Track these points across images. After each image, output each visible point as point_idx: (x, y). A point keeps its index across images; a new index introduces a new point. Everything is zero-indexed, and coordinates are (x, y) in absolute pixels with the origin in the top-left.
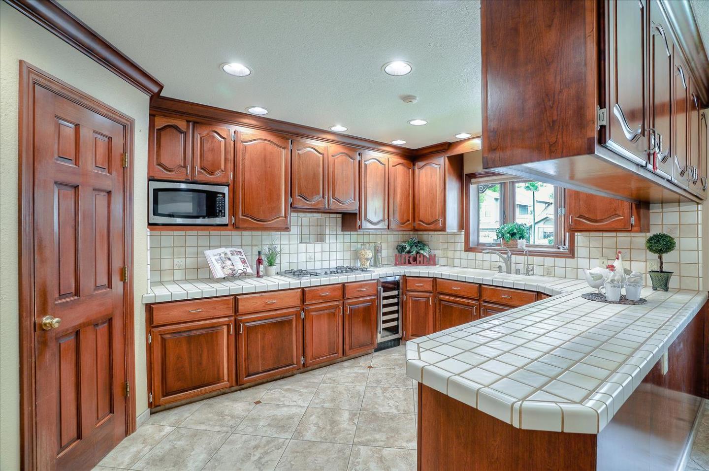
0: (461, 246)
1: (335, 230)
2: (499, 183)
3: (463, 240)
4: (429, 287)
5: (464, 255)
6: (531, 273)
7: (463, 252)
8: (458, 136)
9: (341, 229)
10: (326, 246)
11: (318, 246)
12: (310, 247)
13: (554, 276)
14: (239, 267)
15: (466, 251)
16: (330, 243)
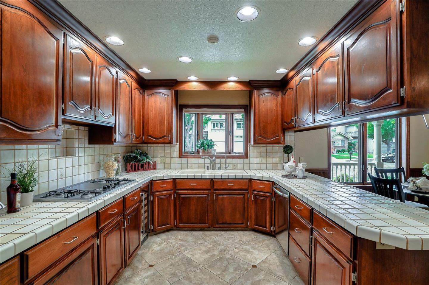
0: (176, 154)
1: (83, 143)
2: (193, 113)
3: (178, 150)
4: (170, 186)
5: (179, 160)
6: (227, 168)
7: (178, 159)
8: (189, 78)
9: (88, 143)
10: (76, 159)
11: (69, 160)
13: (238, 169)
15: (180, 157)
16: (79, 157)
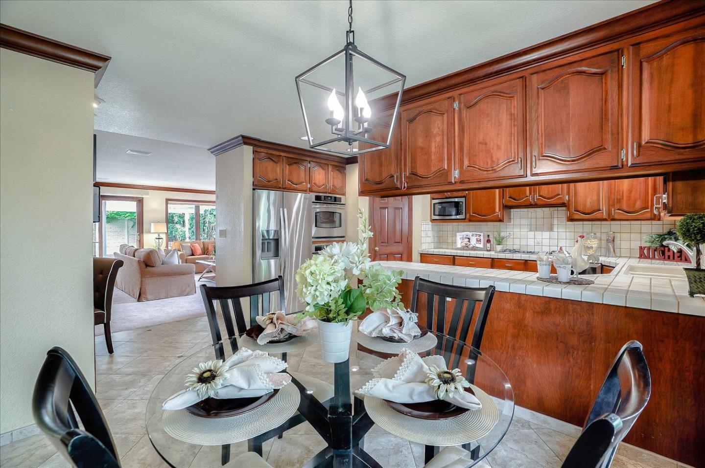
10: (554, 234)
11: (546, 234)
12: (539, 234)
14: (473, 242)
16: (558, 232)
